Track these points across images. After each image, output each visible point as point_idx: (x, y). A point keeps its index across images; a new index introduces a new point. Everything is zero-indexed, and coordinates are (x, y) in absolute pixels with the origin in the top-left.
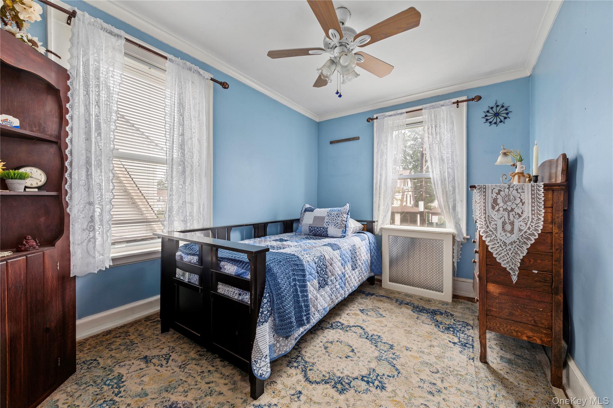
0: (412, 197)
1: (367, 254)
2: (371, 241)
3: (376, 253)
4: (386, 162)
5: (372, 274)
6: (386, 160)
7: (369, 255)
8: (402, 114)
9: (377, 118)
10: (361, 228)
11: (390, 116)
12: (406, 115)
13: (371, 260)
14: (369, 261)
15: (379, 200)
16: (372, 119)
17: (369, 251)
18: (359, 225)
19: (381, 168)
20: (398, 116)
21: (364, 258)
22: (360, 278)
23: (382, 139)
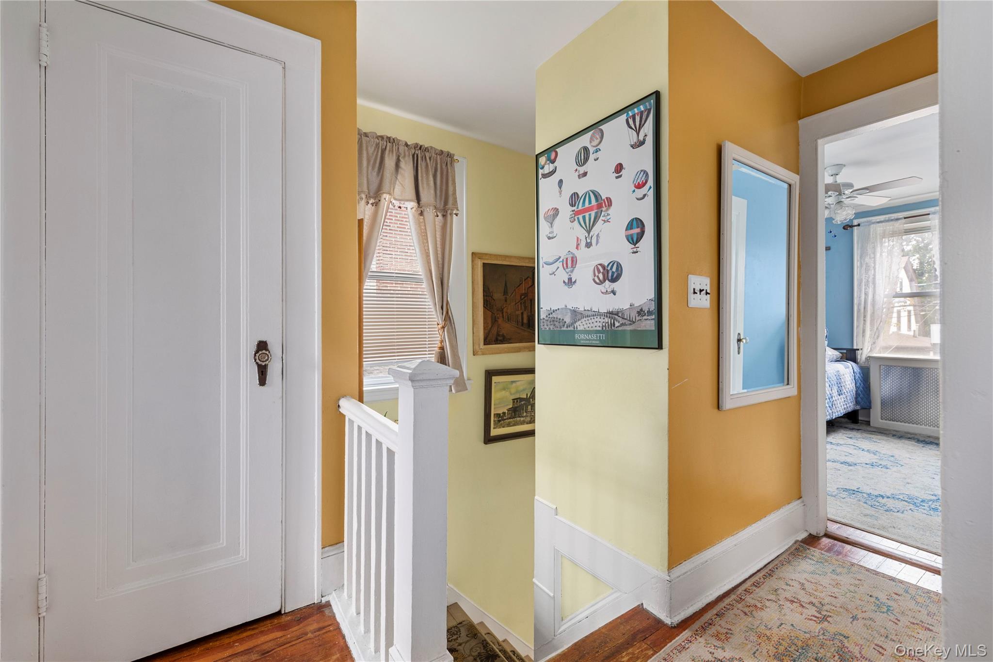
0: (913, 318)
1: (851, 383)
2: (855, 370)
3: (862, 384)
4: (874, 279)
5: (858, 407)
6: (874, 275)
7: (854, 384)
8: (897, 219)
9: (859, 225)
10: (838, 356)
11: (879, 222)
12: (904, 221)
13: (856, 391)
14: (854, 392)
15: (864, 324)
16: (852, 226)
17: (854, 380)
18: (837, 354)
19: (867, 285)
20: (891, 223)
21: (848, 386)
22: (845, 406)
23: (867, 250)
